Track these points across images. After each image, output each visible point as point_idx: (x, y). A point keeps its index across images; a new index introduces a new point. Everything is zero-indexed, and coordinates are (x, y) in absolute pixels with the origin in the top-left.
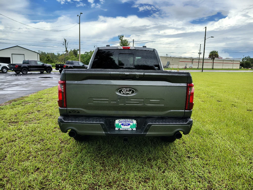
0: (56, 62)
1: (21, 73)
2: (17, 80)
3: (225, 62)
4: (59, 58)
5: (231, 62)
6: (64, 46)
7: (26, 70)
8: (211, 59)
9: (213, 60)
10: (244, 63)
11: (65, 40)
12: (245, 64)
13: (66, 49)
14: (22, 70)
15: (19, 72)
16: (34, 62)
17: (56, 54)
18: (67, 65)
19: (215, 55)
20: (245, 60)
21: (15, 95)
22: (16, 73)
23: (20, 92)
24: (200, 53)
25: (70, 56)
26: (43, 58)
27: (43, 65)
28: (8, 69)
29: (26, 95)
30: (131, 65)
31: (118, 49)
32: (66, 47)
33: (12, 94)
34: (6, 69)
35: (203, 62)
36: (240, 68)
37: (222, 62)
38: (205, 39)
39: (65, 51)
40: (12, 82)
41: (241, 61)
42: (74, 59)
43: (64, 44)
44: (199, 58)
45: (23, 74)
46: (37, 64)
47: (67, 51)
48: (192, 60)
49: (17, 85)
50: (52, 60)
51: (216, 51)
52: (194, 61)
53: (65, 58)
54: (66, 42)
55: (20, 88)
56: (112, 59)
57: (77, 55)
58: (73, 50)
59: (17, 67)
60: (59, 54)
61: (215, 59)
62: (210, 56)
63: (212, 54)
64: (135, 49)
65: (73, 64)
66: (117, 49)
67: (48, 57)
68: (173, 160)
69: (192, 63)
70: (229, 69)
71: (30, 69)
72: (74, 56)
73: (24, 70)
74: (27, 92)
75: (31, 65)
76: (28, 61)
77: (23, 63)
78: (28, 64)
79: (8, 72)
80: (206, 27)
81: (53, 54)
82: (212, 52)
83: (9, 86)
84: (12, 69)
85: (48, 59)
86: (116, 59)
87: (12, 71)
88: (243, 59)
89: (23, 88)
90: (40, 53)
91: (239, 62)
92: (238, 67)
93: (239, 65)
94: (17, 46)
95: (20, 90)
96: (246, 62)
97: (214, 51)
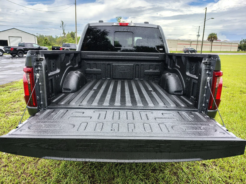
0: (54, 44)
1: (18, 56)
2: (12, 63)
3: (223, 44)
4: (57, 41)
5: (229, 45)
6: (62, 28)
7: (22, 53)
8: (209, 41)
9: (212, 42)
10: (242, 45)
11: (62, 21)
12: (244, 46)
13: (63, 32)
14: (17, 53)
15: (15, 55)
16: (29, 44)
17: (54, 37)
18: (63, 48)
19: (214, 38)
20: (243, 42)
21: (5, 80)
22: (12, 56)
23: (12, 76)
24: (198, 36)
25: (68, 38)
26: (41, 40)
27: (39, 47)
28: (3, 52)
29: (17, 79)
30: (129, 46)
31: (114, 26)
32: (64, 29)
33: (2, 79)
34: (2, 52)
35: (202, 45)
36: (238, 51)
37: (220, 44)
38: (205, 21)
39: (62, 34)
40: (6, 65)
41: (239, 43)
42: (72, 41)
43: (61, 26)
44: (198, 40)
45: (19, 57)
46: (33, 46)
47: (64, 33)
48: (190, 42)
49: (10, 69)
50: (49, 43)
51: (215, 33)
52: (193, 43)
53: (62, 41)
54: (63, 24)
55: (12, 72)
56: (107, 39)
57: (74, 37)
58: (70, 32)
59: (13, 50)
60: (57, 37)
61: (214, 41)
62: (209, 39)
63: (211, 36)
64: (134, 25)
65: (69, 47)
66: (112, 26)
67: (46, 40)
68: (184, 169)
69: (191, 45)
70: (227, 51)
71: (26, 52)
72: (71, 39)
73: (20, 52)
74: (19, 76)
75: (27, 48)
76: (24, 43)
77: (19, 46)
78: (24, 46)
79: (4, 55)
80: (206, 8)
81: (52, 36)
82: (211, 35)
83: (2, 69)
84: (8, 52)
85: (46, 42)
86: (111, 39)
87: (8, 54)
88: (241, 42)
89: (16, 71)
90: (38, 36)
91: (237, 45)
92: (236, 50)
93: (237, 47)
94: (14, 28)
95: (12, 74)
96: (244, 44)
97: (213, 34)
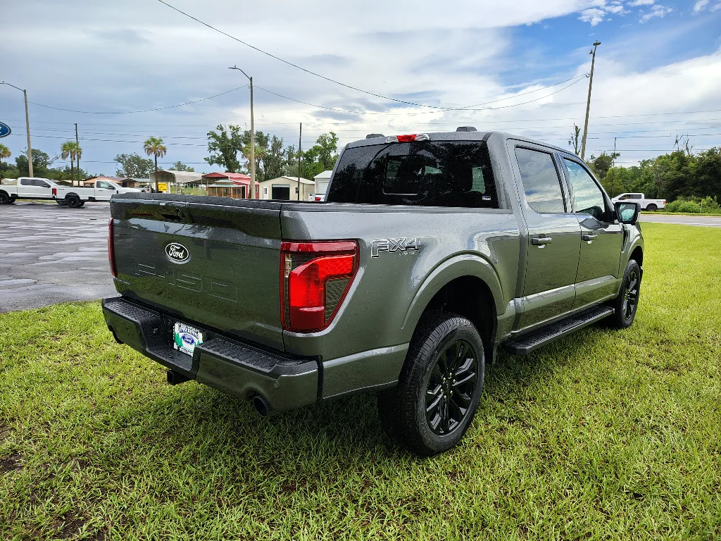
11: (576, 128)
32: (578, 150)
43: (571, 141)
54: (577, 135)
